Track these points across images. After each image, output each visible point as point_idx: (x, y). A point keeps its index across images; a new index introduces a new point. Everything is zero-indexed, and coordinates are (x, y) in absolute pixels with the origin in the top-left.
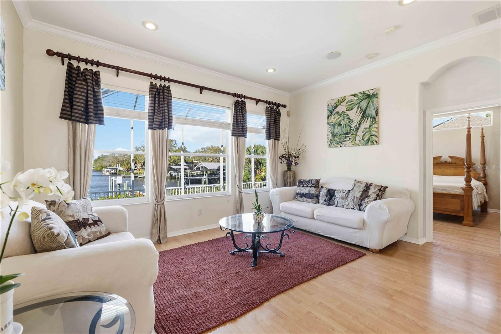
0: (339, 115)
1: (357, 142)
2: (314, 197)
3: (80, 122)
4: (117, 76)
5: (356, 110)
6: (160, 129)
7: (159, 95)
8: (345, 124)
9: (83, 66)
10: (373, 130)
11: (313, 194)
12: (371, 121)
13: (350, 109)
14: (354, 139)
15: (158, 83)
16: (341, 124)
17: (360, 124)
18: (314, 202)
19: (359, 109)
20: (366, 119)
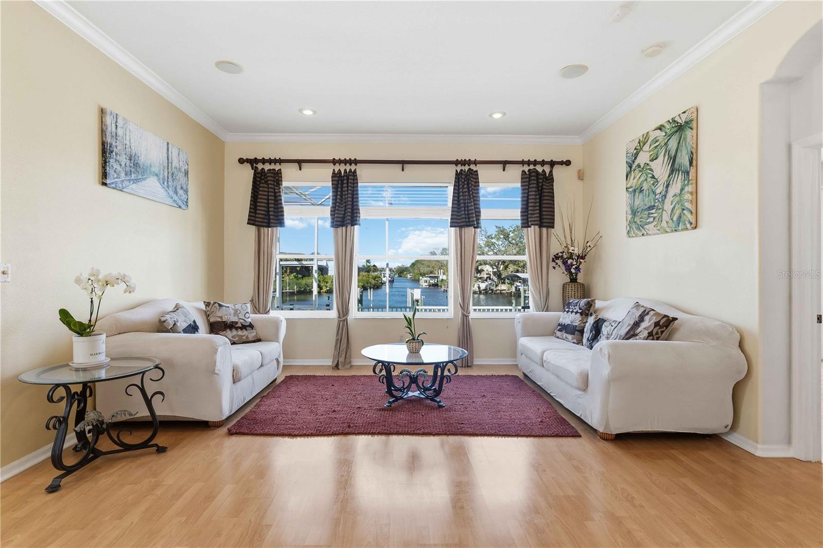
0: (640, 171)
1: (664, 224)
2: (576, 332)
3: (264, 226)
4: (300, 169)
5: (663, 158)
6: (342, 226)
7: (342, 184)
8: (648, 189)
9: (267, 167)
10: (685, 198)
11: (576, 326)
12: (683, 178)
13: (655, 158)
14: (660, 219)
15: (342, 168)
16: (643, 190)
17: (668, 186)
18: (575, 341)
19: (667, 156)
20: (677, 172)
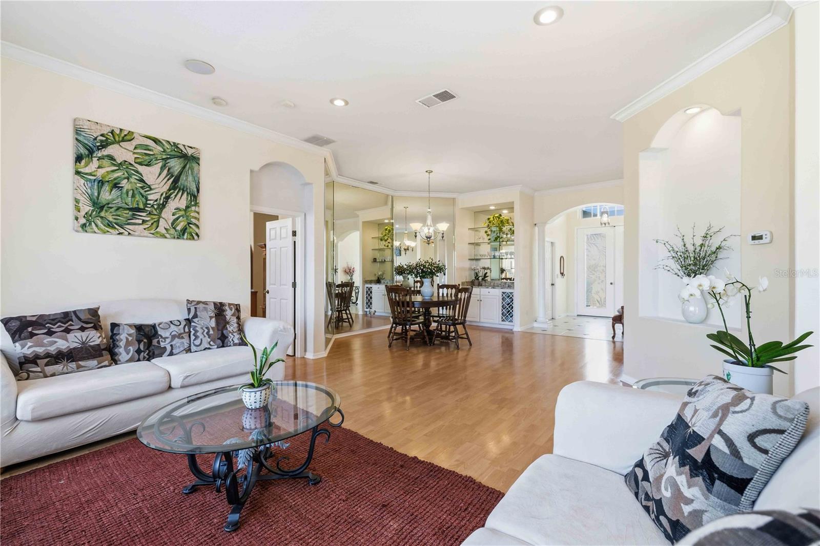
0: (114, 165)
1: (161, 229)
2: (104, 352)
5: (159, 169)
8: (133, 190)
10: (192, 214)
12: (189, 198)
13: (146, 163)
14: (155, 225)
16: (122, 187)
17: (167, 198)
18: (106, 363)
19: (165, 172)
20: (180, 193)
